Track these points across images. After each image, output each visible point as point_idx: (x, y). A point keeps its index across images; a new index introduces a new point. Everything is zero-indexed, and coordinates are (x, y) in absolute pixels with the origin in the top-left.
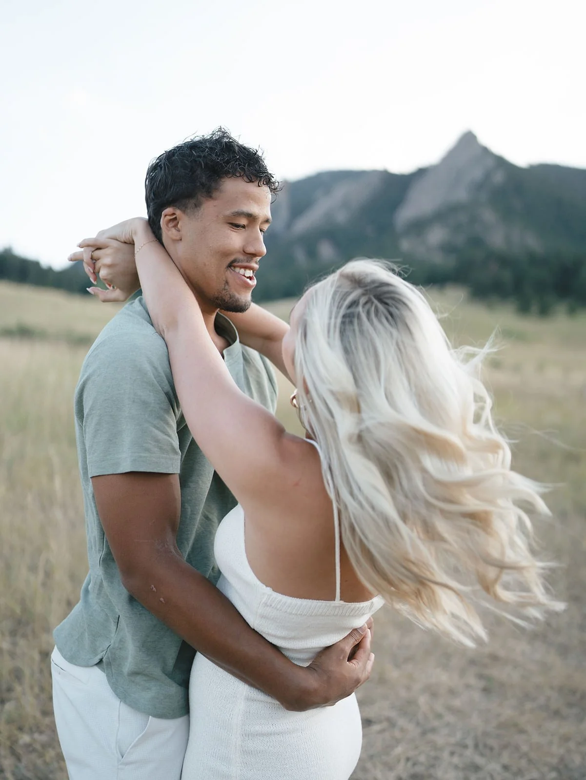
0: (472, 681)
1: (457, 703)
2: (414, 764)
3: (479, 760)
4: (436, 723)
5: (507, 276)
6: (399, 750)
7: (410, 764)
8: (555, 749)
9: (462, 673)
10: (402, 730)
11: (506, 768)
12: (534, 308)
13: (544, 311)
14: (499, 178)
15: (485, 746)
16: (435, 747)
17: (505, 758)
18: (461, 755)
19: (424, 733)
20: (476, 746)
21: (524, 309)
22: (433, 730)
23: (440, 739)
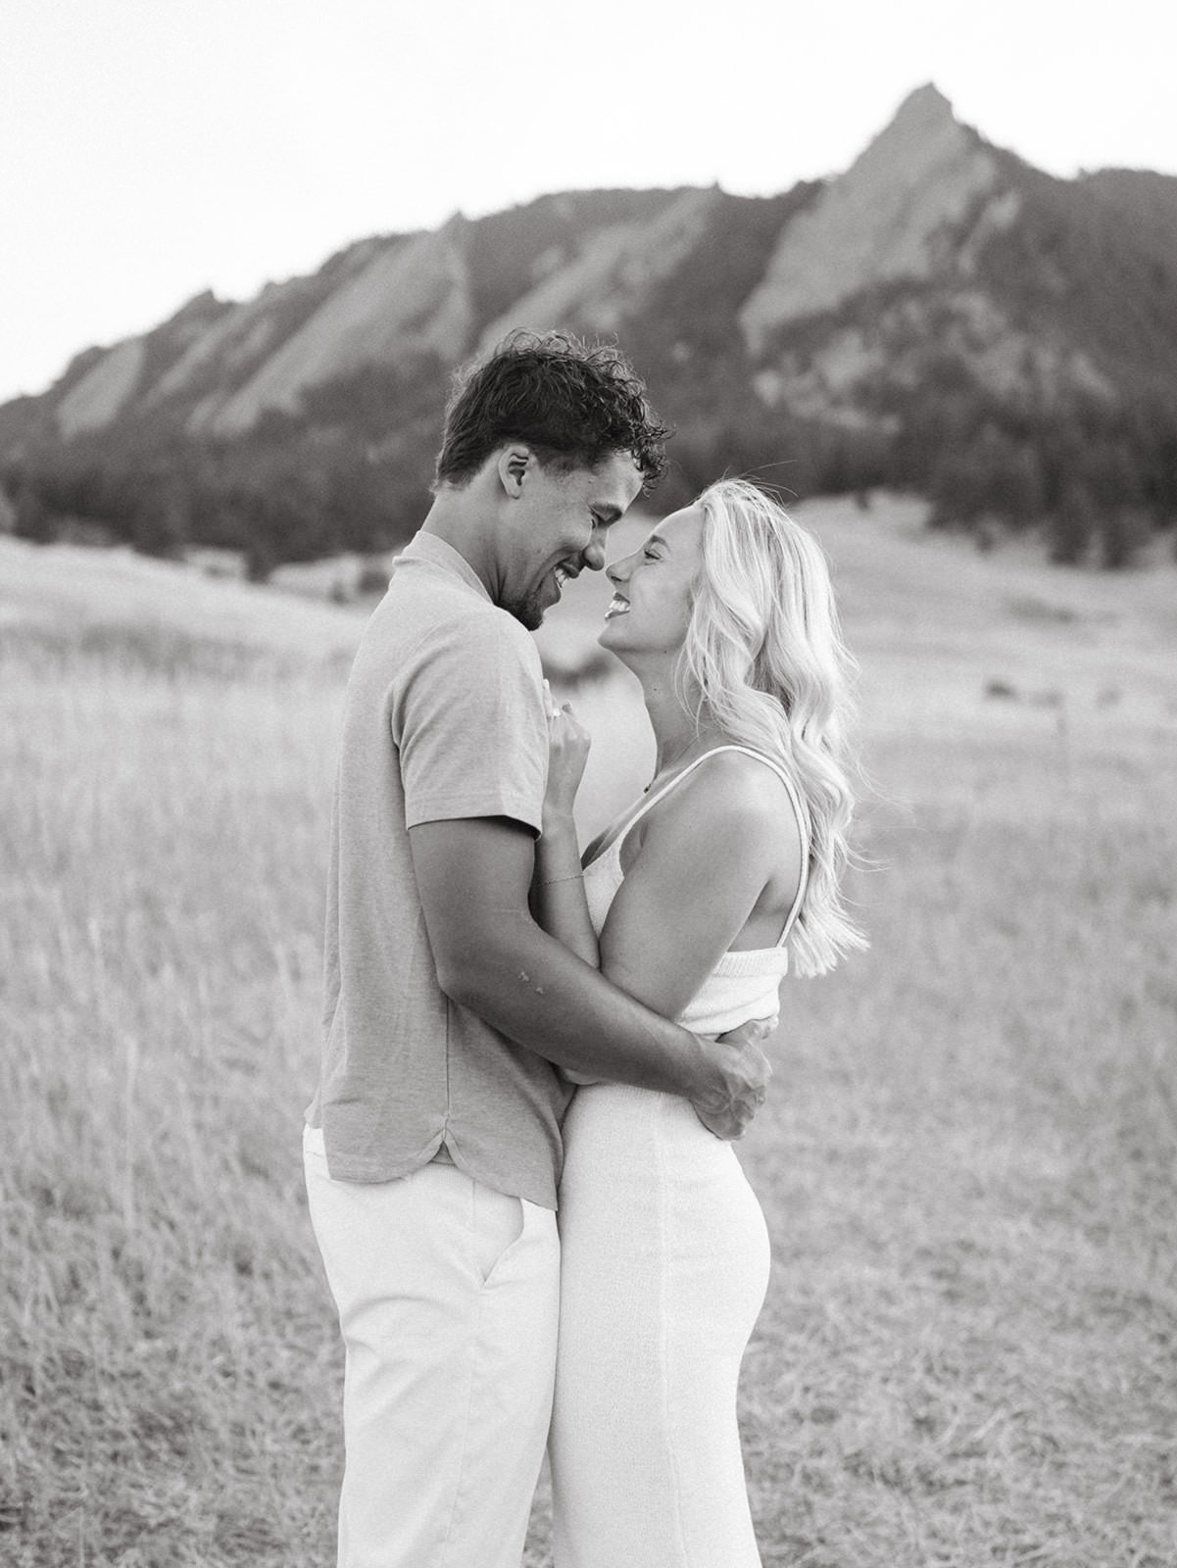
0: (924, 1281)
1: (894, 1312)
2: (818, 1396)
3: (932, 1387)
4: (857, 1340)
5: (1026, 461)
6: (789, 1378)
7: (811, 1396)
8: (1067, 1370)
9: (906, 1270)
10: (794, 1349)
11: (979, 1397)
12: (1095, 551)
13: (1119, 558)
14: (1004, 212)
15: (946, 1369)
16: (853, 1370)
17: (980, 1385)
18: (900, 1381)
19: (835, 1354)
20: (929, 1370)
21: (1067, 553)
22: (852, 1349)
23: (862, 1363)
